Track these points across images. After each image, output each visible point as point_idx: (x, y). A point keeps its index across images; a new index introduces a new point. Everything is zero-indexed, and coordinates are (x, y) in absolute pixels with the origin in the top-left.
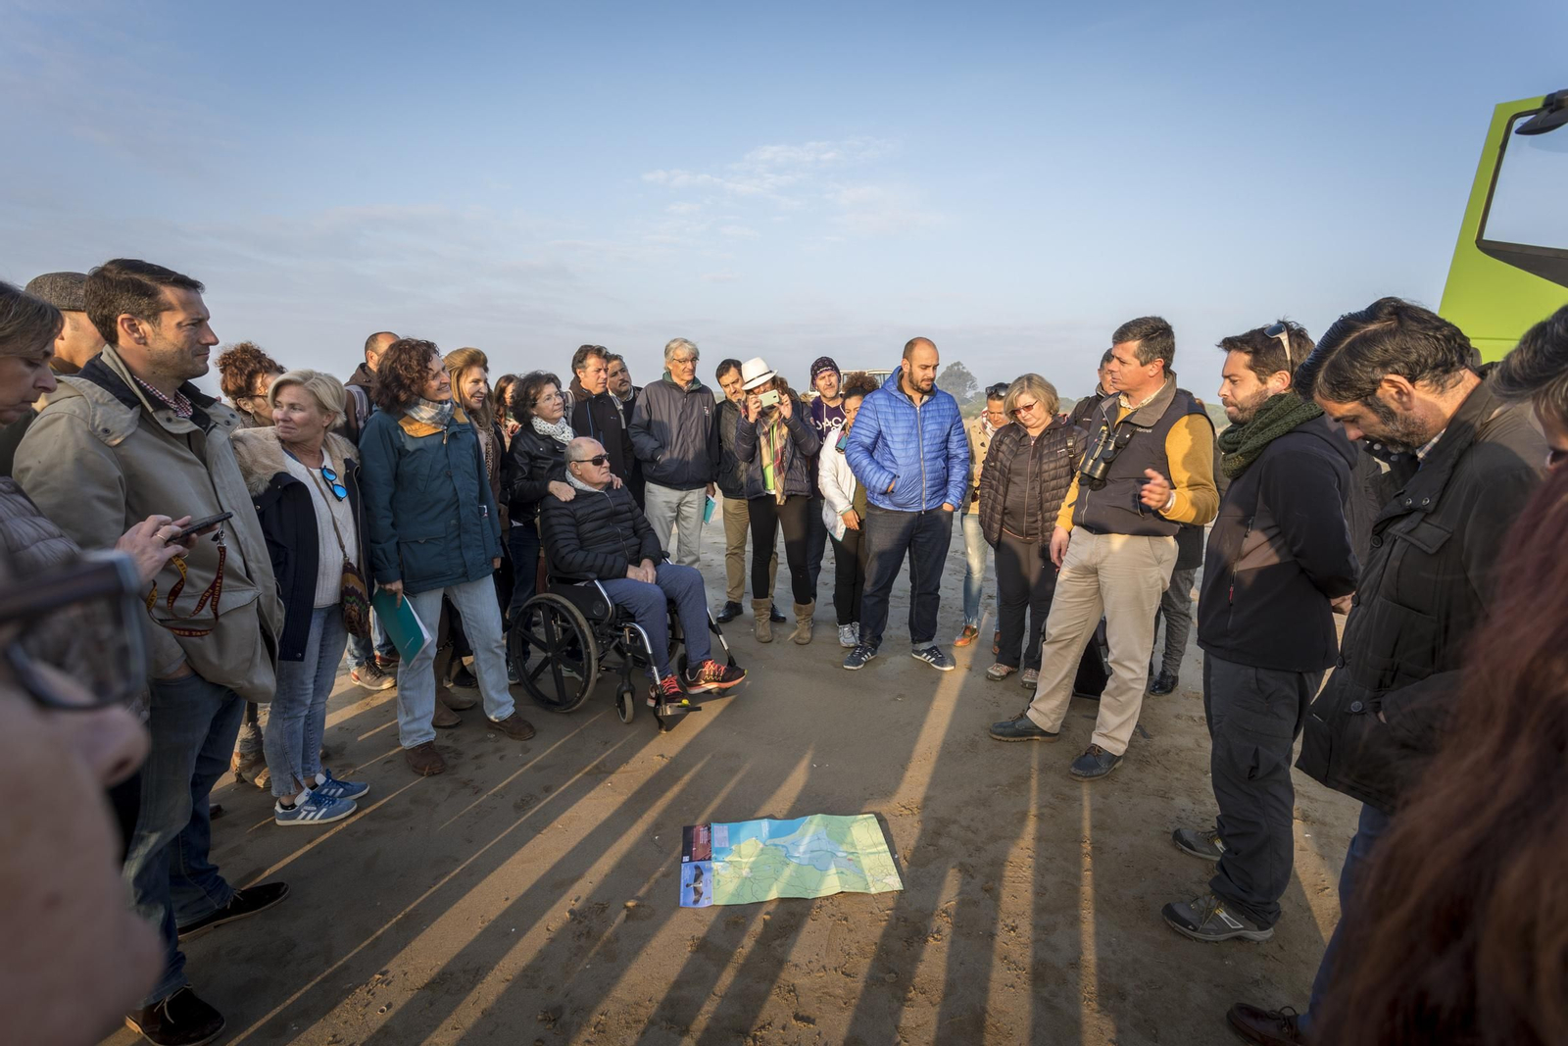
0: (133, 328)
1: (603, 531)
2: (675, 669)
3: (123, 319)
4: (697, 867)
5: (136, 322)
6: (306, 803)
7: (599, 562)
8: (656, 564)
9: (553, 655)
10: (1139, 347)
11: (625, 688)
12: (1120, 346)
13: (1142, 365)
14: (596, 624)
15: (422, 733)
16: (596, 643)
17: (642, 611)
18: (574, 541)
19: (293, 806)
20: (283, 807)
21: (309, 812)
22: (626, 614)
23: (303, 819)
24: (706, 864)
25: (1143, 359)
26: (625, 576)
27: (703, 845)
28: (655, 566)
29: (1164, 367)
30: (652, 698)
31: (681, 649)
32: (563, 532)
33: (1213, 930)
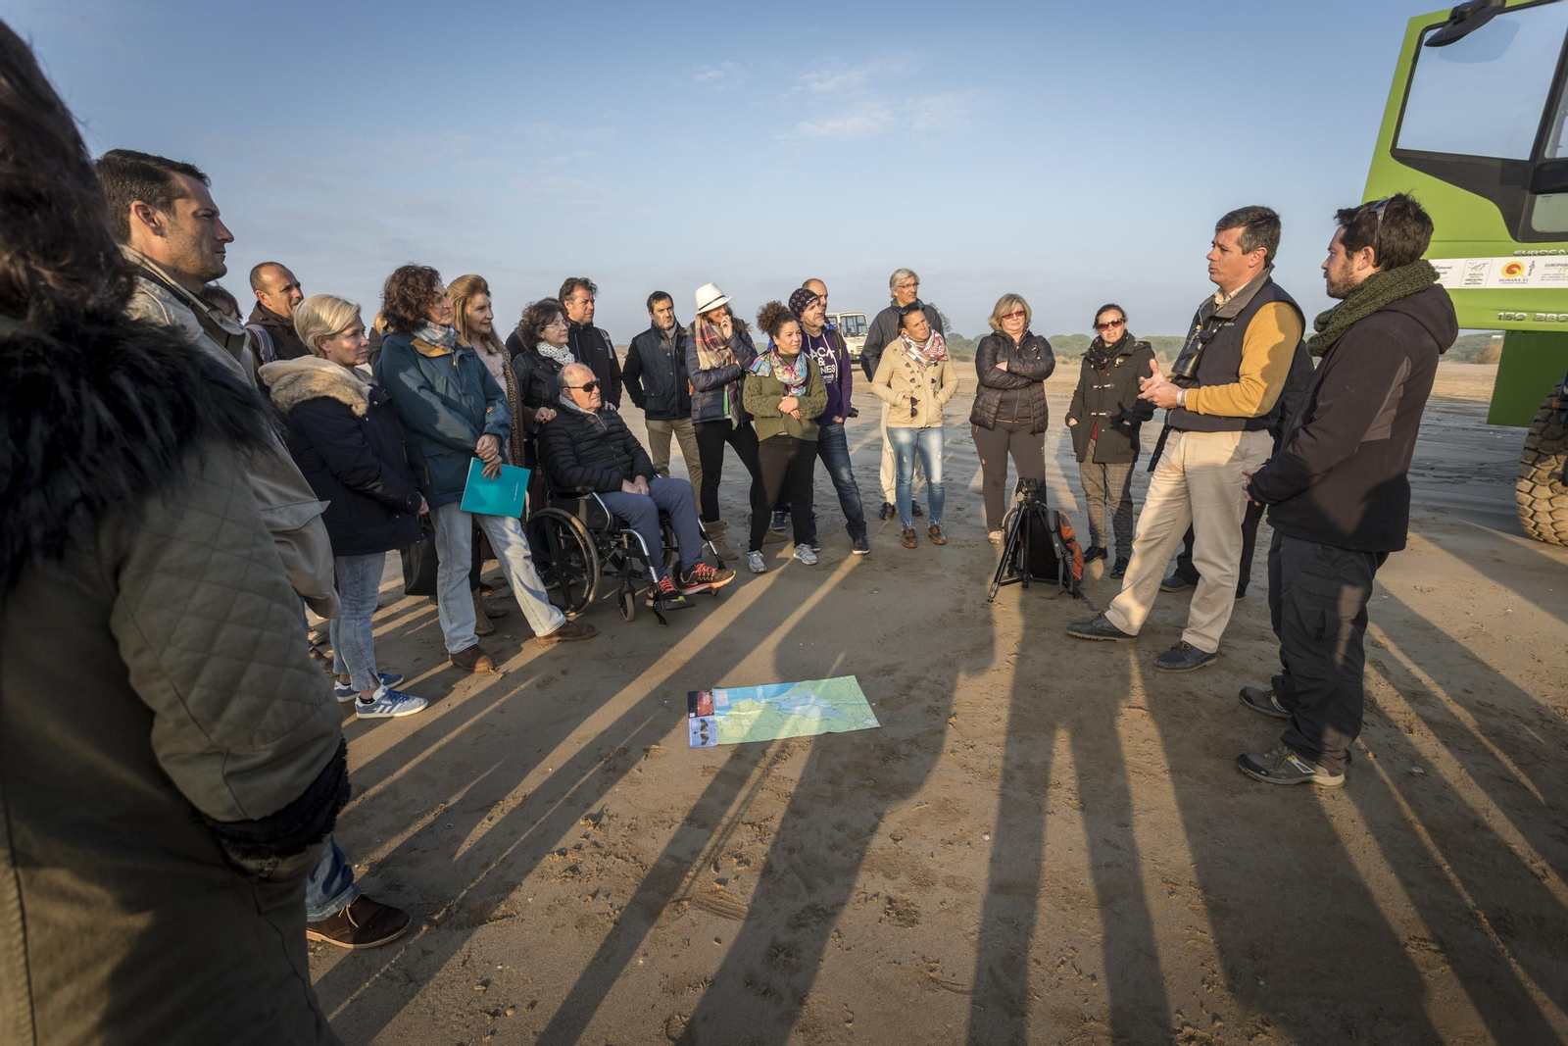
0: (148, 217)
1: (596, 450)
2: (670, 572)
3: (137, 206)
4: (702, 721)
5: (150, 210)
6: (383, 697)
7: (596, 476)
8: (649, 479)
9: (558, 564)
10: (1244, 235)
11: (625, 589)
12: (1224, 233)
13: (1244, 253)
14: (597, 533)
15: (468, 638)
16: (597, 548)
17: (635, 519)
18: (571, 458)
19: (372, 700)
20: (363, 701)
21: (386, 706)
22: (622, 522)
23: (381, 712)
24: (710, 718)
25: (1246, 246)
26: (620, 489)
27: (706, 705)
28: (647, 482)
29: (1266, 257)
30: (651, 599)
31: (675, 556)
32: (562, 449)
33: (1285, 775)
